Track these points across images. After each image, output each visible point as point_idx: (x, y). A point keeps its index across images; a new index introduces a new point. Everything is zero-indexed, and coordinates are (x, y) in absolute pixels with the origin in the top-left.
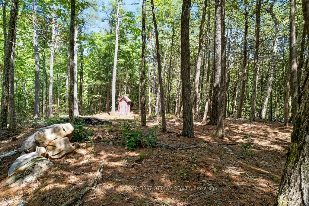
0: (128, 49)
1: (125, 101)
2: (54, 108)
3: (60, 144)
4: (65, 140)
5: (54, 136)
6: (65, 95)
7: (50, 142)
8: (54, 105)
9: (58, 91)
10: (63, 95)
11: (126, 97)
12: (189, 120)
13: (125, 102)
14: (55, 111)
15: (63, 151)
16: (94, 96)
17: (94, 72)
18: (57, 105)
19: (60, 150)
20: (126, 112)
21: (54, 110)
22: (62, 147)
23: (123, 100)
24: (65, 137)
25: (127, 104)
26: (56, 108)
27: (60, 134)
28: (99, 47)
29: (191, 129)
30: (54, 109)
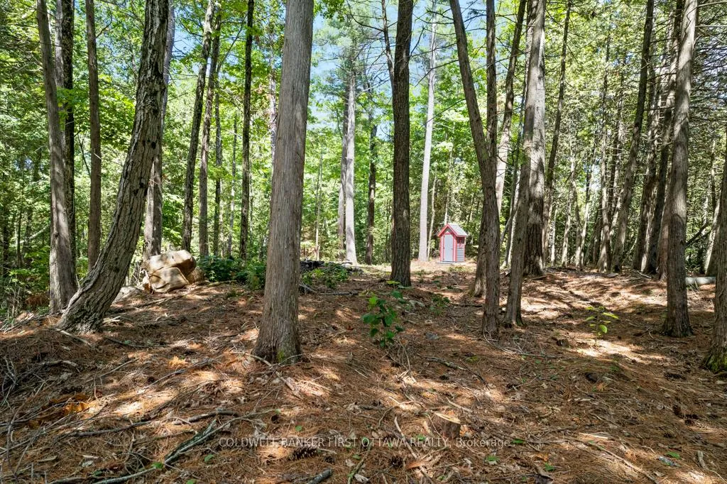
0: (459, 119)
1: (453, 234)
3: (165, 275)
4: (172, 271)
5: (160, 264)
7: (155, 272)
11: (457, 227)
12: (400, 257)
13: (451, 236)
15: (168, 284)
19: (165, 282)
20: (454, 261)
22: (168, 279)
23: (447, 232)
24: (173, 266)
25: (455, 241)
27: (168, 263)
29: (400, 272)
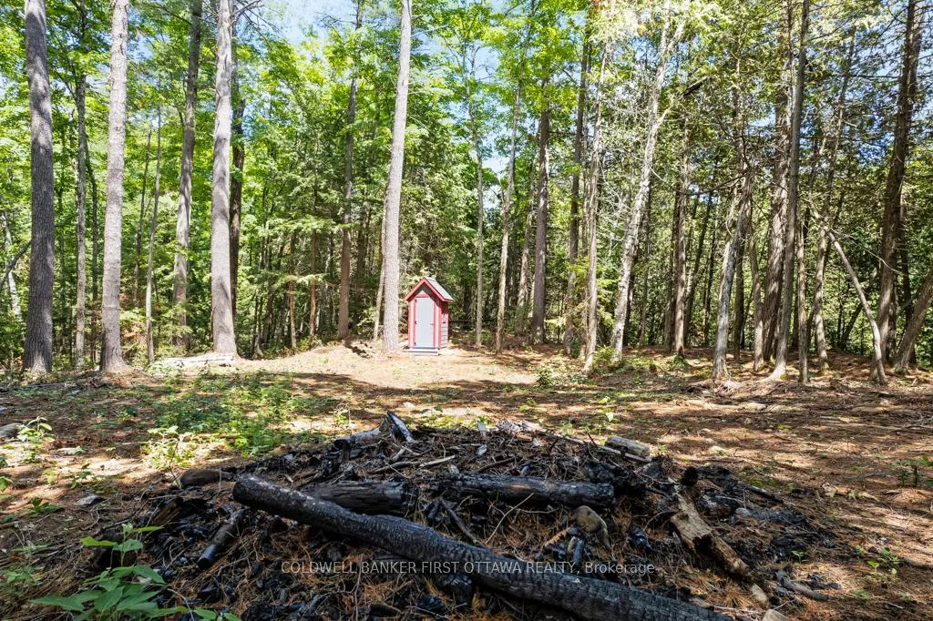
2: (127, 325)
6: (171, 274)
8: (127, 315)
9: (146, 253)
10: (166, 273)
11: (433, 280)
13: (430, 301)
14: (130, 339)
16: (290, 277)
17: (293, 183)
18: (144, 314)
20: (437, 346)
21: (128, 335)
23: (422, 293)
25: (438, 309)
26: (136, 329)
28: (309, 86)
30: (130, 331)
